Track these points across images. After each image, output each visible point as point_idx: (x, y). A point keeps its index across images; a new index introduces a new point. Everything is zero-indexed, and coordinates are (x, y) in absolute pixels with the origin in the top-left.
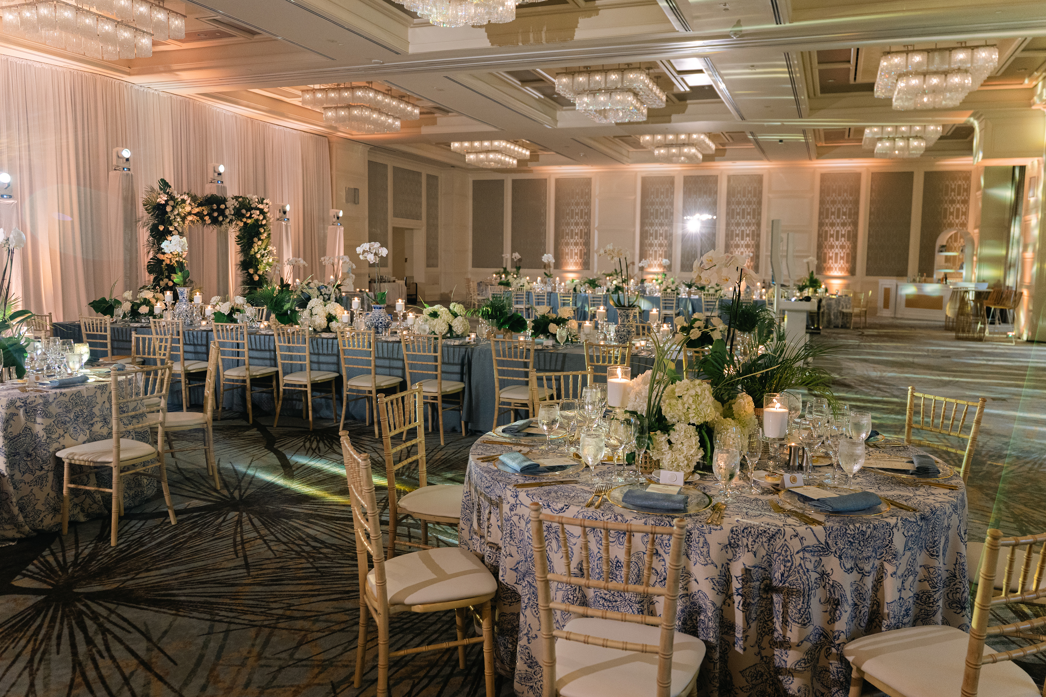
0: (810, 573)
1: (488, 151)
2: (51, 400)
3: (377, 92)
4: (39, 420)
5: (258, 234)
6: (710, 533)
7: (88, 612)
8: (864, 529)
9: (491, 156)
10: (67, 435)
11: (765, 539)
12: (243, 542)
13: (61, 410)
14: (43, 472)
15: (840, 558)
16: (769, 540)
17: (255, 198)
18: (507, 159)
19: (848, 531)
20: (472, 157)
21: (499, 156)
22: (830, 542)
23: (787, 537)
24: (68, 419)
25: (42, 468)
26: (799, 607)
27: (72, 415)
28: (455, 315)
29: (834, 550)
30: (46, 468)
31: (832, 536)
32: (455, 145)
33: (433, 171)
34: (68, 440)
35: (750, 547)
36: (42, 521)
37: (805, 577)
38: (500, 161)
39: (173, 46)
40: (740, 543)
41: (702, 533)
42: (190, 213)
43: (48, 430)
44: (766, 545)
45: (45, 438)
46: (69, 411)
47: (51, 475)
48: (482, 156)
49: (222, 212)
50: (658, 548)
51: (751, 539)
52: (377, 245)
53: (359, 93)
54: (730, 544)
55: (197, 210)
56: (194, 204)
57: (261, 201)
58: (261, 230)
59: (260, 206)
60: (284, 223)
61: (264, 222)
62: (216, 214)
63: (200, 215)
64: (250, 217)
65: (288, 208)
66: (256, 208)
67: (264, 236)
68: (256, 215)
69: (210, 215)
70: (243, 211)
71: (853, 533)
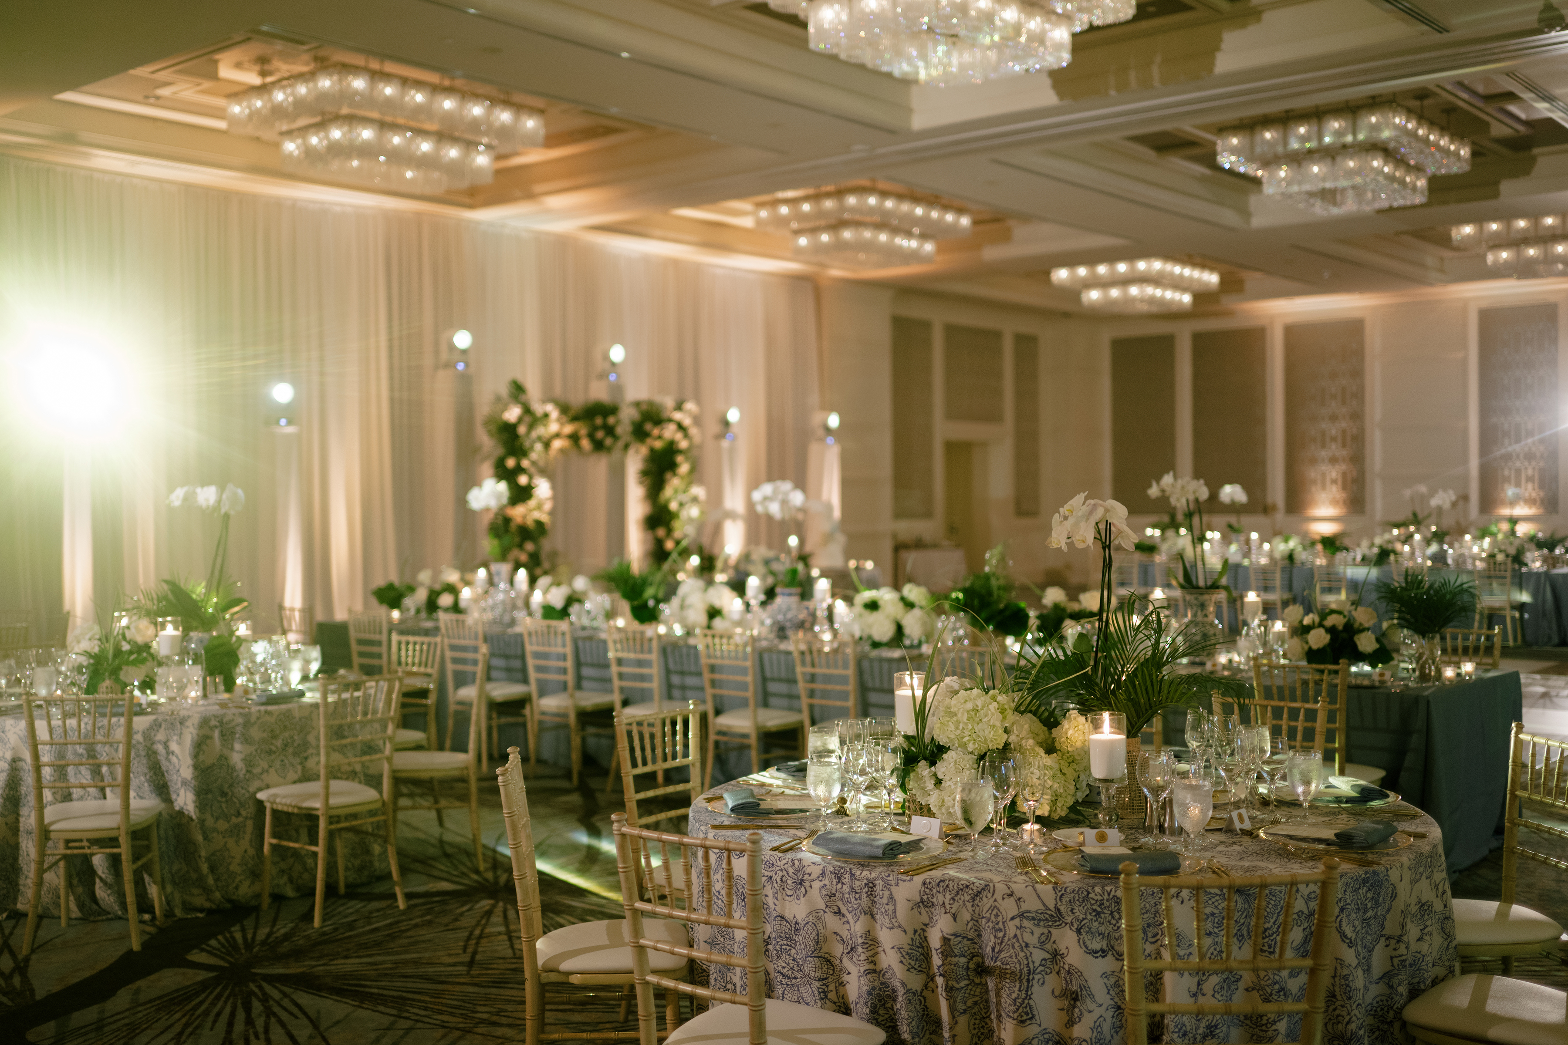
0: (1031, 949)
1: (1125, 282)
2: (253, 719)
3: (884, 194)
4: (237, 746)
5: (672, 466)
6: (897, 885)
7: (259, 994)
9: (1134, 291)
10: (272, 770)
11: (967, 898)
12: (480, 937)
13: (265, 735)
14: (241, 819)
15: (1079, 931)
16: (973, 899)
17: (669, 402)
18: (1169, 294)
20: (1094, 295)
21: (1151, 291)
22: (1062, 908)
23: (998, 896)
24: (274, 748)
25: (239, 814)
26: (1014, 996)
27: (279, 743)
28: (909, 605)
29: (1069, 921)
30: (244, 813)
31: (1066, 899)
32: (1062, 275)
33: (1025, 327)
34: (272, 777)
35: (948, 906)
36: (237, 888)
37: (1022, 954)
38: (1152, 300)
39: (533, 156)
40: (934, 900)
41: (887, 885)
42: (557, 435)
43: (249, 762)
44: (969, 905)
45: (244, 771)
46: (275, 737)
47: (250, 824)
48: (1115, 293)
49: (610, 431)
50: (840, 904)
51: (948, 897)
52: (786, 486)
53: (852, 200)
54: (922, 901)
55: (568, 429)
56: (564, 419)
57: (679, 407)
58: (679, 459)
59: (678, 416)
60: (725, 444)
61: (683, 444)
62: (600, 434)
63: (574, 438)
64: (660, 437)
65: (733, 415)
66: (670, 420)
67: (684, 468)
68: (670, 432)
69: (591, 436)
70: (648, 426)
71: (1099, 898)
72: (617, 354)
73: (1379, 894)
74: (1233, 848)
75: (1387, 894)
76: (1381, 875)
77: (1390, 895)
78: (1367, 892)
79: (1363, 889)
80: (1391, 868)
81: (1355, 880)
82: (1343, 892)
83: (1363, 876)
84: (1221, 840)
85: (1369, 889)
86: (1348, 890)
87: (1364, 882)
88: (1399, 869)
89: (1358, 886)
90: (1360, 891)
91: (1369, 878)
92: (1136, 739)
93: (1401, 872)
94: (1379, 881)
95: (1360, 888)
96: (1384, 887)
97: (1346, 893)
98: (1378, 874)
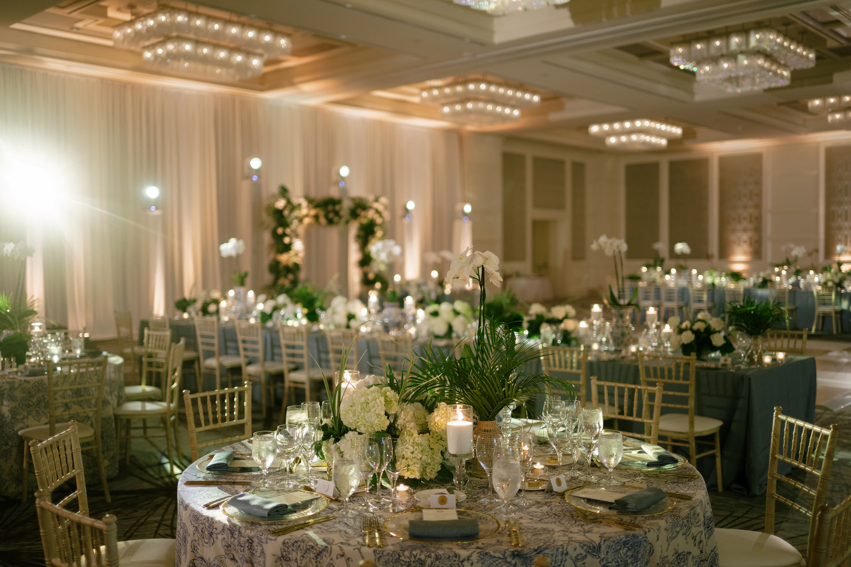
1: (629, 133)
2: (16, 386)
3: (490, 83)
4: (5, 403)
5: (373, 233)
6: (267, 543)
8: (423, 557)
9: (634, 137)
10: (30, 417)
11: (312, 556)
13: (25, 395)
14: (8, 447)
16: (317, 557)
17: (370, 197)
19: (402, 558)
20: (613, 140)
21: (643, 138)
23: (334, 556)
24: (31, 403)
25: (7, 444)
27: (35, 400)
30: (10, 443)
32: (595, 129)
33: (579, 158)
34: (30, 421)
35: (299, 562)
36: (7, 489)
40: (290, 556)
41: (260, 542)
42: (306, 216)
43: (13, 412)
44: (314, 561)
45: (10, 418)
46: (32, 396)
47: (15, 451)
48: (624, 139)
49: (337, 213)
51: (300, 554)
53: (471, 86)
54: (283, 556)
55: (313, 212)
57: (376, 200)
58: (377, 229)
59: (376, 205)
60: (406, 221)
61: (379, 221)
62: (331, 215)
63: (316, 217)
64: (365, 217)
65: (410, 205)
66: (371, 207)
67: (380, 234)
68: (371, 214)
69: (326, 216)
70: (359, 211)
71: (408, 560)
72: (344, 171)
73: (638, 551)
74: (542, 509)
75: (646, 551)
76: (640, 537)
77: (648, 552)
78: (627, 551)
79: (623, 550)
80: (649, 532)
81: (617, 543)
82: (605, 553)
83: (624, 539)
84: (538, 500)
85: (629, 549)
86: (610, 552)
87: (625, 543)
88: (657, 531)
89: (619, 547)
90: (621, 551)
91: (629, 540)
92: (493, 421)
93: (658, 534)
94: (638, 542)
95: (620, 549)
96: (642, 545)
97: (608, 554)
98: (637, 537)
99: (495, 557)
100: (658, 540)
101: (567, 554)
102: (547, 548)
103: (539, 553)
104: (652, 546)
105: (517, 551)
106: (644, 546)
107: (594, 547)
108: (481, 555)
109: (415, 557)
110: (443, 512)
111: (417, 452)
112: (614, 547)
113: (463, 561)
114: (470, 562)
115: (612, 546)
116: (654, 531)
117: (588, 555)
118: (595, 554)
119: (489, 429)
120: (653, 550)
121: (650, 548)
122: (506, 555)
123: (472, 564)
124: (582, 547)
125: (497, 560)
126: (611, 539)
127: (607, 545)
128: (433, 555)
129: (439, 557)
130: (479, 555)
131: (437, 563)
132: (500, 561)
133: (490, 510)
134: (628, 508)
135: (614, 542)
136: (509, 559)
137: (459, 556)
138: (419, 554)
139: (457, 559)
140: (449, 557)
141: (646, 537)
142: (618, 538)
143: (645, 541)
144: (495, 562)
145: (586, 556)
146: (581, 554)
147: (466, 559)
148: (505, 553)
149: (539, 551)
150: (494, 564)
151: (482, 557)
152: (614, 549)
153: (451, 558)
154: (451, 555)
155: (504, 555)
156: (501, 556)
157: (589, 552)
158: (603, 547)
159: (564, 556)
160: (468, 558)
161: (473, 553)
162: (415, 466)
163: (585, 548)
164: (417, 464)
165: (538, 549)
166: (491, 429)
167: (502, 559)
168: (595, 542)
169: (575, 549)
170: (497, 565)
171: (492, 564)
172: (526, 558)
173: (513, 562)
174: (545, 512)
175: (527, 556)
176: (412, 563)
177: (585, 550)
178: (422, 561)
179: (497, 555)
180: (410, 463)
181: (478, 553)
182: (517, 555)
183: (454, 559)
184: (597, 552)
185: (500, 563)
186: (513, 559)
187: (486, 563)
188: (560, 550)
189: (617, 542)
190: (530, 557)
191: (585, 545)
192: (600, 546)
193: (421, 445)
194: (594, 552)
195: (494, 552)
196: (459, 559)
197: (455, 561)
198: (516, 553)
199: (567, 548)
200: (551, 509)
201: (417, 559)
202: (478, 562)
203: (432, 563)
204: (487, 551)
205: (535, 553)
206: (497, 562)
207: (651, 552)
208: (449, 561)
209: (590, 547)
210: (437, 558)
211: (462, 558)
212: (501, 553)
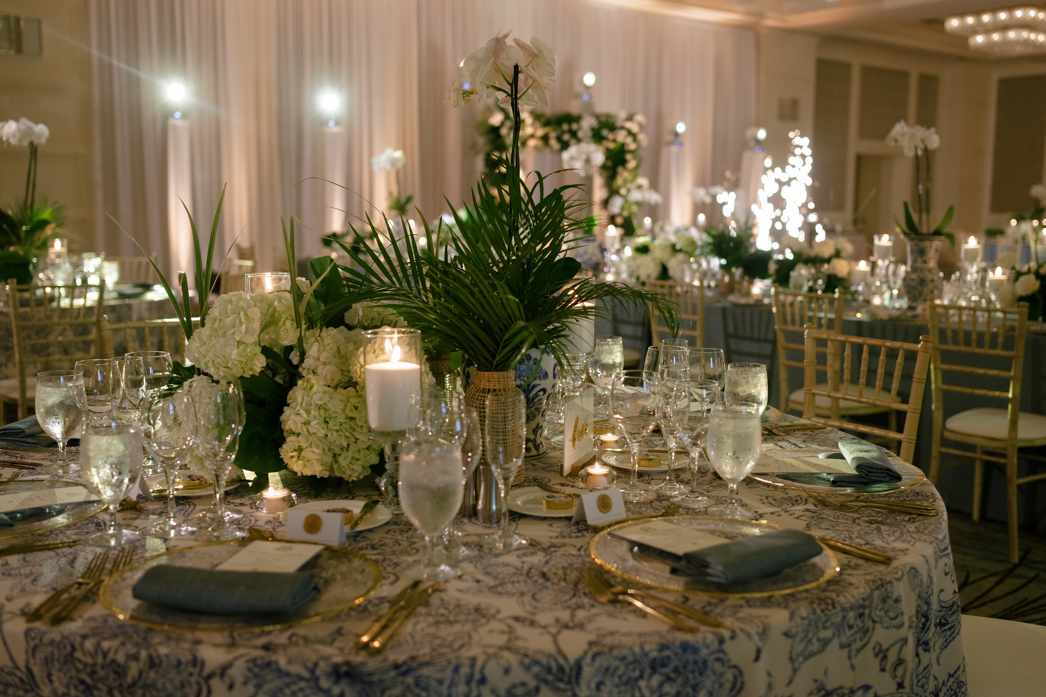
1: (1004, 27)
9: (1012, 35)
17: (622, 115)
18: (1033, 36)
20: (980, 39)
21: (1025, 34)
32: (954, 23)
33: (929, 69)
38: (1027, 42)
42: (532, 136)
48: (996, 37)
49: (574, 134)
55: (540, 132)
56: (538, 124)
57: (630, 118)
58: (628, 157)
59: (629, 125)
60: (674, 149)
61: (632, 146)
62: (566, 137)
63: (545, 139)
64: (614, 141)
65: (681, 128)
66: (622, 128)
67: (632, 164)
68: (621, 136)
69: (559, 139)
70: (605, 132)
72: (589, 79)
73: (697, 685)
74: (525, 559)
75: (721, 685)
76: (704, 652)
77: (728, 686)
78: (661, 685)
79: (650, 678)
80: (732, 638)
81: (631, 663)
82: (593, 686)
83: (654, 654)
84: (539, 539)
85: (669, 679)
86: (607, 682)
87: (655, 665)
88: (756, 638)
89: (637, 673)
90: (642, 684)
91: (669, 657)
92: (501, 373)
93: (759, 644)
94: (696, 662)
95: (641, 677)
96: (709, 672)
97: (603, 688)
98: (695, 650)
99: (288, 674)
100: (757, 659)
101: (483, 681)
102: (427, 664)
103: (405, 674)
104: (741, 672)
105: (347, 663)
106: (714, 673)
107: (561, 669)
108: (255, 665)
109: (105, 655)
110: (290, 549)
111: (315, 422)
112: (620, 672)
113: (210, 677)
114: (227, 680)
115: (617, 668)
116: (749, 636)
117: (544, 688)
118: (562, 685)
119: (492, 388)
120: (743, 683)
121: (735, 678)
122: (318, 672)
123: (231, 687)
124: (527, 668)
125: (295, 683)
126: (615, 652)
127: (601, 666)
128: (144, 654)
129: (157, 661)
130: (251, 665)
131: (152, 674)
132: (303, 684)
133: (414, 551)
134: (709, 575)
135: (623, 658)
136: (325, 683)
137: (203, 664)
138: (112, 651)
139: (196, 671)
140: (179, 663)
141: (722, 651)
142: (637, 650)
143: (718, 659)
144: (287, 685)
145: (537, 689)
146: (523, 684)
147: (218, 672)
148: (316, 665)
149: (404, 669)
150: (287, 691)
151: (256, 670)
152: (620, 677)
153: (182, 667)
154: (183, 659)
155: (312, 671)
156: (305, 673)
157: (545, 681)
158: (587, 671)
159: (474, 685)
160: (223, 670)
161: (236, 659)
162: (313, 452)
163: (536, 669)
164: (318, 447)
165: (404, 663)
166: (497, 387)
167: (308, 680)
168: (565, 658)
169: (507, 671)
170: (294, 693)
171: (281, 690)
172: (370, 684)
173: (336, 690)
174: (526, 567)
175: (375, 678)
176: (98, 669)
177: (536, 676)
178: (119, 665)
179: (295, 669)
180: (304, 445)
181: (248, 661)
182: (348, 675)
183: (190, 669)
184: (569, 682)
185: (301, 690)
186: (336, 682)
187: (266, 687)
188: (465, 670)
189: (630, 658)
190: (381, 681)
191: (536, 662)
192: (578, 667)
193: (326, 410)
194: (561, 680)
195: (290, 662)
196: (202, 669)
197: (191, 674)
198: (344, 669)
199: (483, 667)
200: (547, 562)
201: (108, 660)
202: (245, 683)
203: (140, 674)
204: (274, 657)
205: (393, 673)
206: (295, 688)
207: (738, 685)
208: (179, 673)
209: (549, 670)
210: (153, 663)
211: (207, 670)
212: (305, 666)
